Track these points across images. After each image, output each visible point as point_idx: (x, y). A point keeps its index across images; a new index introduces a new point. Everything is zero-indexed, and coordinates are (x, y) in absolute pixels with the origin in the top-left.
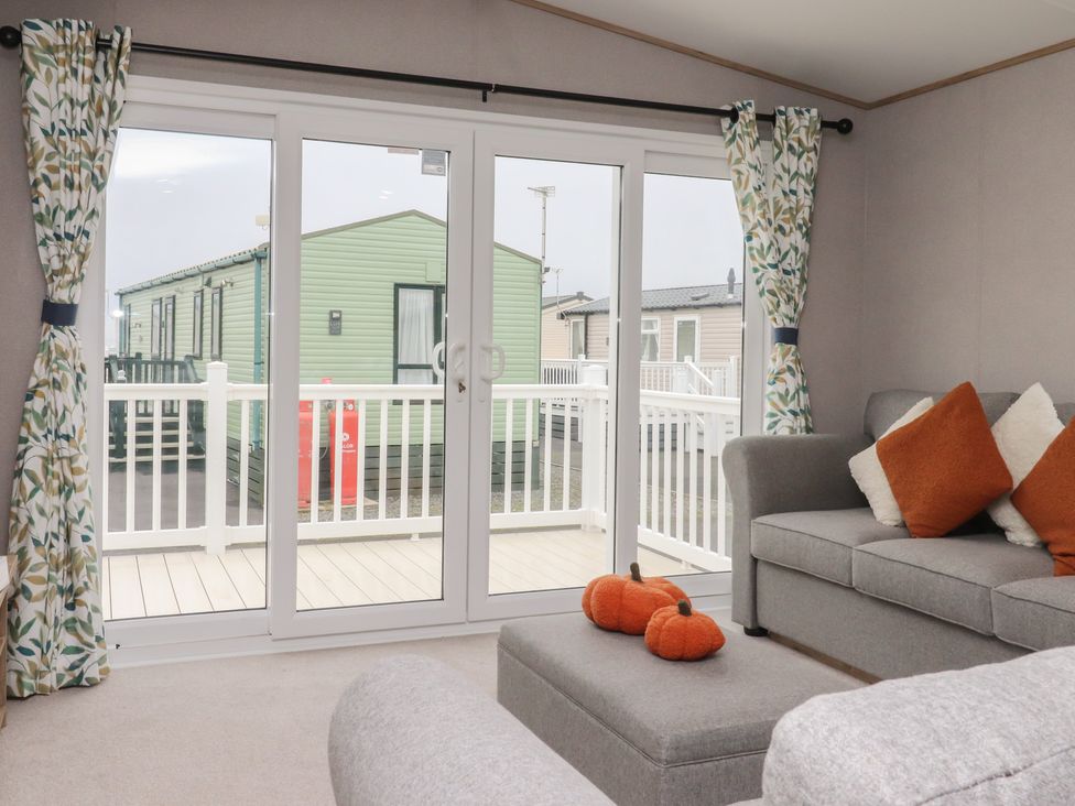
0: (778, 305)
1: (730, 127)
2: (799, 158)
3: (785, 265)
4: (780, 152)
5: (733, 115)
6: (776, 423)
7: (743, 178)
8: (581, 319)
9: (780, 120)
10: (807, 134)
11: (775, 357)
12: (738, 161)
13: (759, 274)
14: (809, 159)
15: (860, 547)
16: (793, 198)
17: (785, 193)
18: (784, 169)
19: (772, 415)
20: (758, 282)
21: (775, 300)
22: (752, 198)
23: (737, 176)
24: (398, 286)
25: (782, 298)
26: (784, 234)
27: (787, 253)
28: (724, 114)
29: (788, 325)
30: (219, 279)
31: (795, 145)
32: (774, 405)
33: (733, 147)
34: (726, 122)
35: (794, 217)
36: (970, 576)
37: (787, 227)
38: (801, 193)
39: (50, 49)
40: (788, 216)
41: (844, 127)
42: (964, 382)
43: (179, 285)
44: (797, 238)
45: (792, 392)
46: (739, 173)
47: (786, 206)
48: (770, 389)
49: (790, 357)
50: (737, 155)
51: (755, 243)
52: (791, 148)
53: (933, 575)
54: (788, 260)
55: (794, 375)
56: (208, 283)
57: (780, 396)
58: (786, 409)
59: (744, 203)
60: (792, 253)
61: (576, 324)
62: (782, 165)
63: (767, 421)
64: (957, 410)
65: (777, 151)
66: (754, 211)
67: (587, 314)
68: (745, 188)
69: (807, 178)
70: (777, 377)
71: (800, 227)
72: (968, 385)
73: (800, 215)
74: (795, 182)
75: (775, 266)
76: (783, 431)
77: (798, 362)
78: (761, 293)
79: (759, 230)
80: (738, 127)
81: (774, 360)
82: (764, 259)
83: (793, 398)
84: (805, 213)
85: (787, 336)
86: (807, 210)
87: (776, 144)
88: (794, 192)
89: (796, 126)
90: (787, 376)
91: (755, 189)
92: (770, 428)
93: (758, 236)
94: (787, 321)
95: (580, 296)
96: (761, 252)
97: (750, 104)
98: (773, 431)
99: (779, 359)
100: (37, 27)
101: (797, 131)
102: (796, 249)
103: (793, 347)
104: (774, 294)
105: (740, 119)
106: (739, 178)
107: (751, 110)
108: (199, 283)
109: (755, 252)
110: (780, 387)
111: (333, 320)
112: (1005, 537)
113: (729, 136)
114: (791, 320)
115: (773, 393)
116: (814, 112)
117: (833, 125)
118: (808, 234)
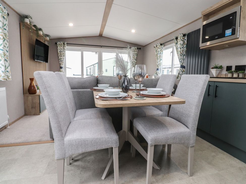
2: (134, 52)
10: (135, 50)
16: (134, 56)
24: (114, 66)
25: (133, 67)
30: (95, 65)
37: (133, 59)
39: (59, 44)
43: (91, 66)
56: (94, 66)
73: (135, 58)
87: (132, 51)
100: (58, 42)
102: (134, 61)
107: (129, 47)
108: (93, 66)
111: (106, 70)
116: (136, 47)
117: (139, 48)
118: (136, 60)
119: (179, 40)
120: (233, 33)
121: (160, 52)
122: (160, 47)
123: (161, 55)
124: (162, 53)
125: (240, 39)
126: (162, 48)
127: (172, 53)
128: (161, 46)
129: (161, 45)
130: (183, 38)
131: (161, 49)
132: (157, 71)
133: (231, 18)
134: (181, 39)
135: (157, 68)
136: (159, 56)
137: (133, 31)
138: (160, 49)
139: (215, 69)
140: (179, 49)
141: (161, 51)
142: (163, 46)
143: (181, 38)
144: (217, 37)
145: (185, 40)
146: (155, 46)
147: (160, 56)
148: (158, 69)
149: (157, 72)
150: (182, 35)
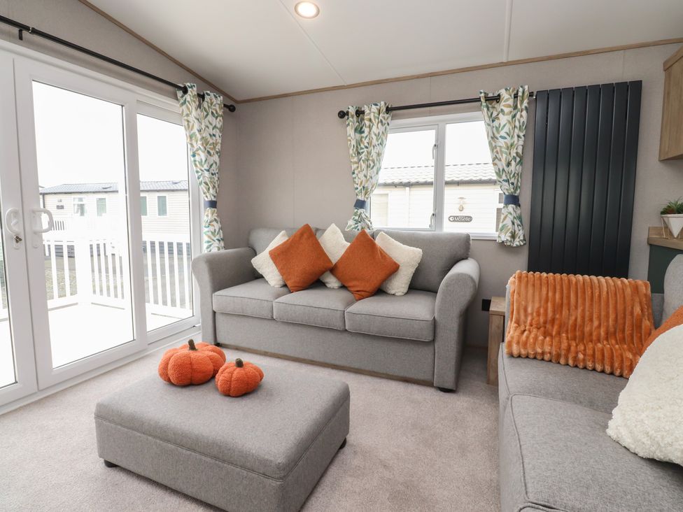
0: (209, 189)
1: (182, 97)
3: (211, 171)
4: (207, 115)
5: (185, 89)
6: (210, 245)
7: (191, 125)
11: (207, 215)
12: (187, 115)
13: (200, 174)
14: (220, 120)
15: (276, 300)
16: (214, 138)
17: (210, 135)
18: (210, 123)
19: (209, 242)
20: (199, 178)
21: (207, 187)
22: (196, 136)
23: (186, 123)
25: (211, 186)
26: (210, 155)
27: (212, 165)
28: (179, 88)
29: (214, 199)
31: (215, 112)
32: (209, 237)
33: (184, 107)
34: (180, 93)
35: (214, 148)
36: (333, 307)
37: (212, 152)
38: (217, 136)
40: (212, 147)
41: (232, 109)
42: (305, 224)
44: (216, 158)
45: (217, 230)
46: (188, 121)
47: (211, 141)
48: (206, 229)
49: (215, 214)
50: (186, 112)
51: (197, 158)
52: (212, 113)
53: (317, 309)
54: (213, 168)
55: (217, 223)
57: (212, 232)
58: (215, 239)
59: (191, 137)
60: (214, 165)
62: (209, 121)
63: (205, 245)
64: (305, 236)
65: (205, 114)
66: (197, 141)
68: (192, 130)
69: (220, 129)
70: (210, 224)
71: (217, 153)
72: (307, 225)
73: (217, 147)
74: (215, 130)
75: (208, 171)
76: (214, 250)
77: (218, 216)
78: (200, 183)
79: (200, 152)
80: (188, 97)
81: (207, 216)
82: (203, 166)
83: (218, 234)
84: (219, 147)
85: (213, 204)
86: (219, 145)
87: (206, 110)
88: (214, 135)
89: (215, 103)
90: (214, 223)
91: (198, 131)
92: (208, 248)
93: (199, 155)
94: (213, 197)
96: (201, 163)
97: (194, 86)
98: (209, 250)
99: (210, 215)
101: (215, 105)
102: (216, 163)
104: (207, 184)
105: (189, 93)
106: (188, 125)
107: (195, 89)
109: (197, 163)
110: (212, 229)
112: (326, 286)
113: (182, 101)
114: (215, 197)
115: (208, 231)
116: (221, 98)
117: (227, 106)
122: (384, 118)
123: (384, 150)
128: (385, 115)
129: (387, 111)
142: (390, 118)
148: (360, 204)
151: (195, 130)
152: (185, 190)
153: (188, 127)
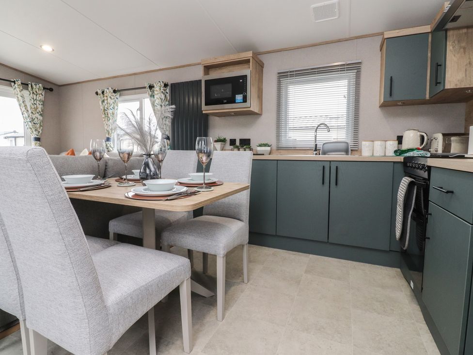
0: (33, 132)
2: (36, 96)
3: (34, 122)
5: (14, 82)
8: (14, 139)
9: (30, 86)
10: (39, 90)
11: (33, 144)
14: (40, 96)
16: (35, 105)
17: (32, 104)
22: (22, 104)
23: (17, 98)
25: (33, 130)
28: (12, 82)
31: (35, 92)
33: (15, 91)
34: (13, 84)
35: (36, 110)
37: (34, 113)
38: (38, 104)
40: (34, 110)
41: (51, 90)
44: (38, 115)
47: (33, 107)
50: (16, 93)
51: (24, 115)
52: (33, 93)
54: (35, 120)
59: (20, 105)
61: (11, 141)
62: (31, 97)
66: (23, 107)
67: (15, 138)
69: (39, 101)
71: (38, 113)
72: (72, 149)
73: (38, 110)
74: (35, 101)
75: (31, 122)
78: (28, 128)
80: (16, 85)
85: (37, 139)
86: (40, 109)
87: (29, 92)
89: (35, 88)
94: (36, 136)
95: (15, 132)
96: (26, 118)
97: (19, 80)
99: (35, 144)
102: (37, 118)
103: (38, 142)
104: (31, 129)
105: (16, 83)
107: (20, 82)
109: (24, 118)
113: (14, 87)
116: (40, 85)
117: (47, 89)
118: (41, 115)
119: (157, 91)
120: (245, 100)
121: (112, 106)
122: (113, 96)
123: (116, 111)
124: (116, 108)
125: (251, 109)
126: (117, 98)
127: (139, 112)
128: (114, 94)
129: (115, 91)
130: (164, 90)
131: (115, 101)
132: (107, 142)
133: (241, 81)
134: (162, 90)
135: (107, 136)
136: (111, 112)
137: (47, 48)
138: (113, 101)
139: (220, 143)
140: (159, 107)
141: (116, 104)
142: (118, 95)
143: (162, 88)
144: (225, 101)
145: (167, 93)
146: (100, 92)
147: (113, 114)
148: (108, 139)
149: (108, 145)
150: (163, 85)
151: (21, 102)
152: (22, 137)
153: (18, 100)
